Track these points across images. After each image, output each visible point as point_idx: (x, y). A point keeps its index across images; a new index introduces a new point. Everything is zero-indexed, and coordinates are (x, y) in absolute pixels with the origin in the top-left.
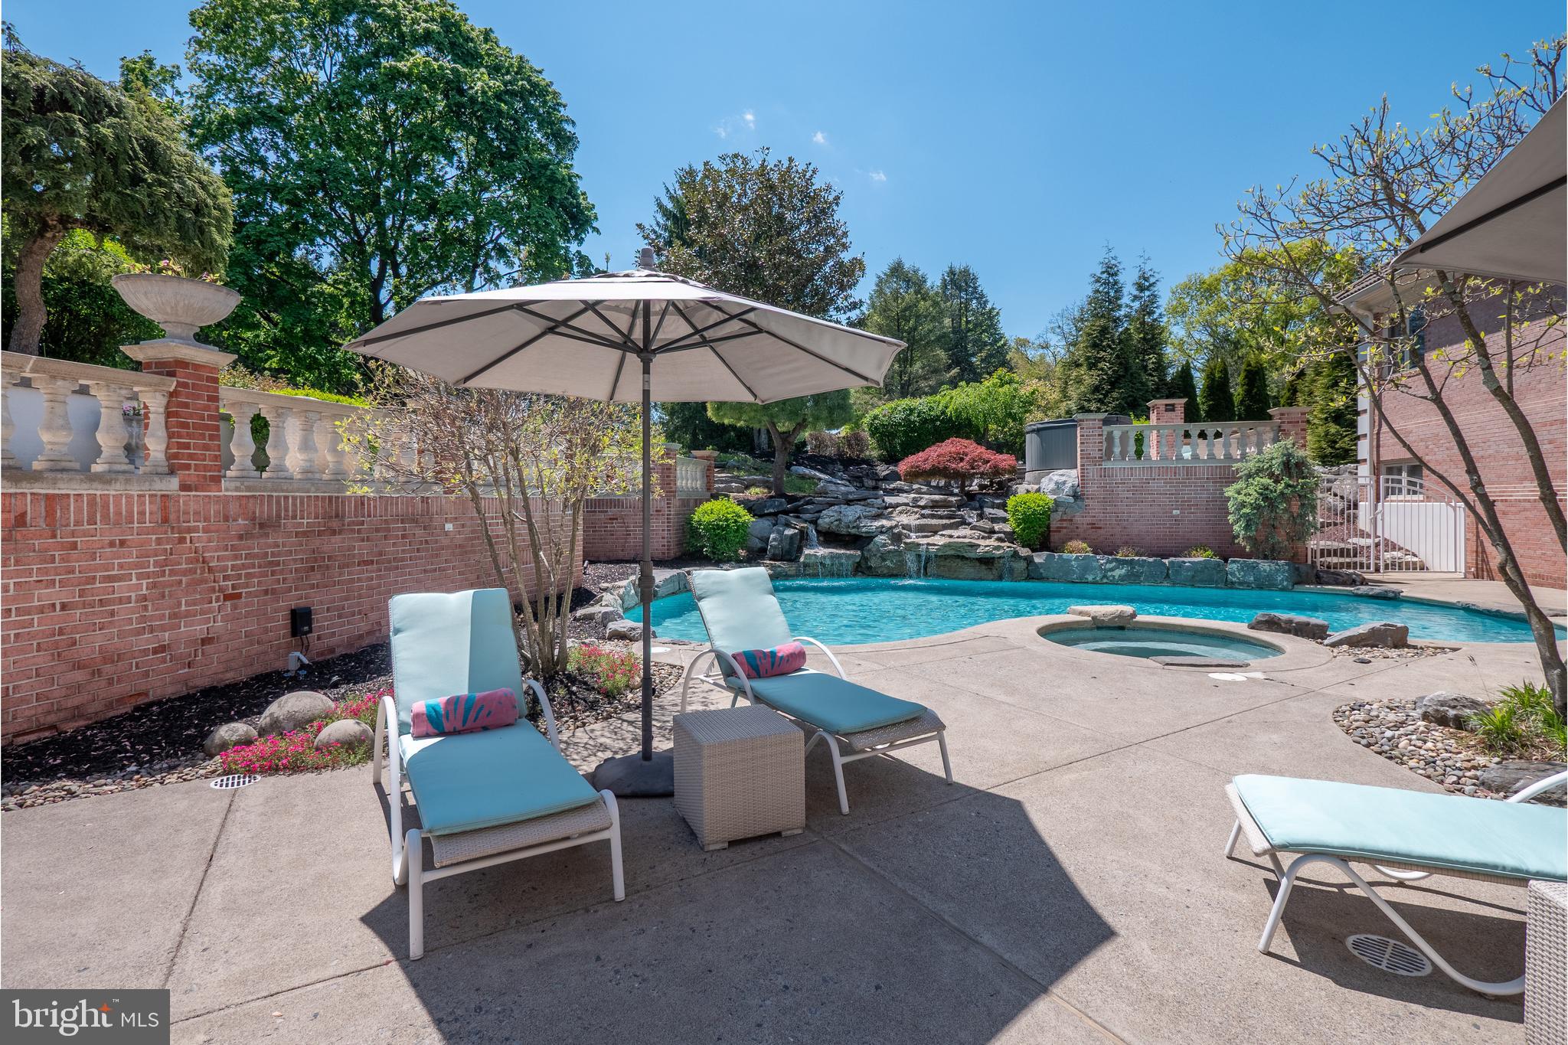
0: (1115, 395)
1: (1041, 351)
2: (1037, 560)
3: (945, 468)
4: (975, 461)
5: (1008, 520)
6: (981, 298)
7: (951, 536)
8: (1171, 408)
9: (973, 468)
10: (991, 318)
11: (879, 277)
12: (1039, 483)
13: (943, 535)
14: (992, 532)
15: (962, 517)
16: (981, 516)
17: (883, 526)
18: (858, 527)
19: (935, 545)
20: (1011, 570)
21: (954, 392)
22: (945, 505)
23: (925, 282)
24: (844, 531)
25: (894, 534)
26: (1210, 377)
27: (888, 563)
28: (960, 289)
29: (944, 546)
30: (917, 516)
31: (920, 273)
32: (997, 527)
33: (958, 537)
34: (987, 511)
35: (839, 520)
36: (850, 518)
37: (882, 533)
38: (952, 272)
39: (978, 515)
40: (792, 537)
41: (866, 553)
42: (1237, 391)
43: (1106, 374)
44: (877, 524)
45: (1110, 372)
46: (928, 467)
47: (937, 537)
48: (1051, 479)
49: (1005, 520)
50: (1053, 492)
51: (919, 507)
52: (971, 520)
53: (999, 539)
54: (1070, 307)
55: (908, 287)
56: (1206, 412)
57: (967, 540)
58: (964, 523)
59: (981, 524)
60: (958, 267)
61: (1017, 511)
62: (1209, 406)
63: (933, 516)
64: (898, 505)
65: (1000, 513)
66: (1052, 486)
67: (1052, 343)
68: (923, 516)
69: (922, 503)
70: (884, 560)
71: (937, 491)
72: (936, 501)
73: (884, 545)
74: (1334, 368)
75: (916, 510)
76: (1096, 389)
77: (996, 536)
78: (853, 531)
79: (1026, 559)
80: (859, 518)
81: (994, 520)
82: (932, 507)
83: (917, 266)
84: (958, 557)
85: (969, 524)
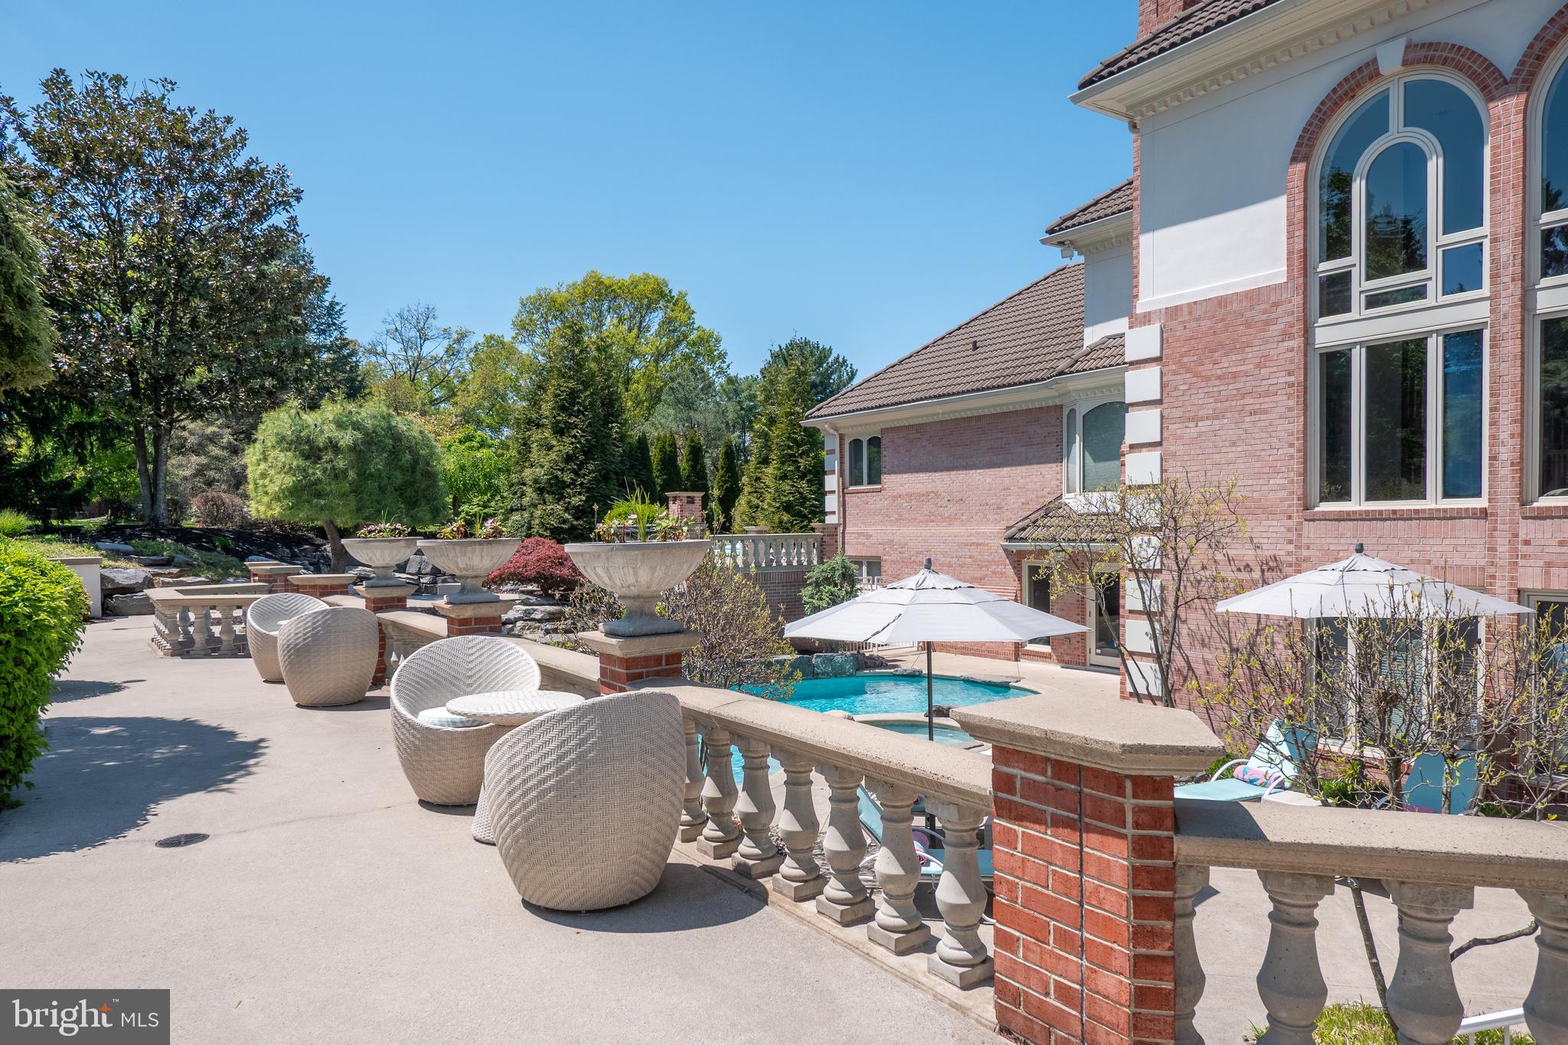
0: (591, 467)
8: (691, 501)
26: (662, 450)
42: (683, 464)
43: (579, 442)
45: (583, 440)
56: (661, 486)
62: (663, 480)
74: (783, 463)
76: (569, 459)
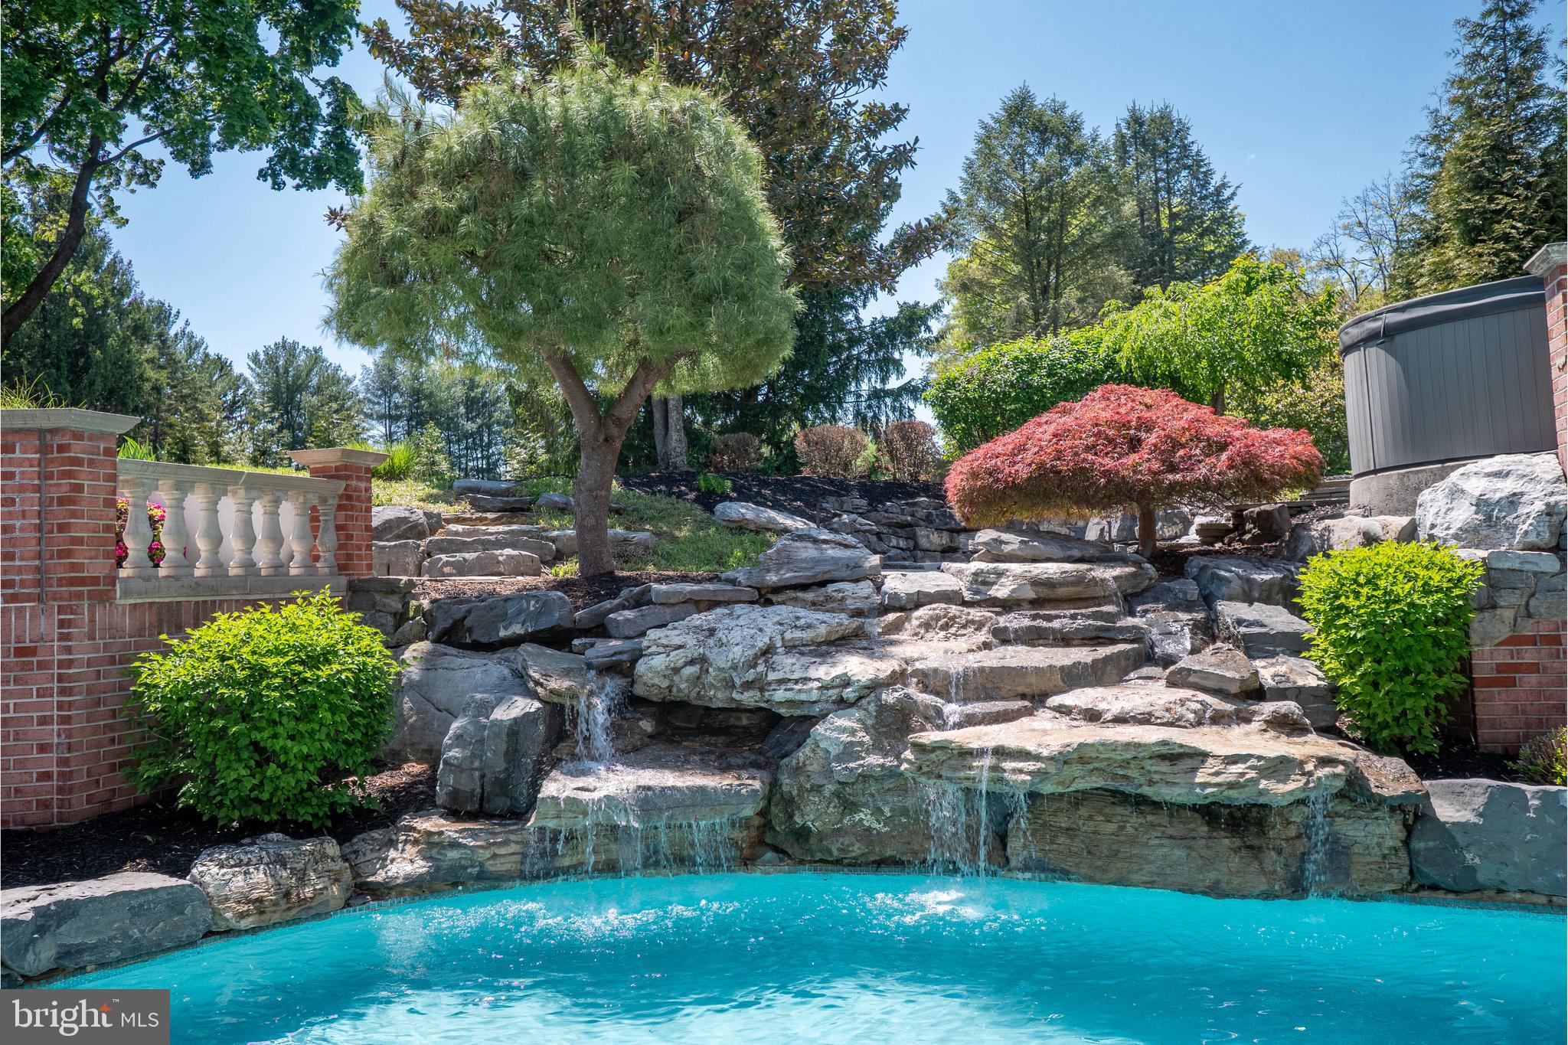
1: (1325, 275)
2: (1446, 811)
3: (1082, 472)
4: (1176, 445)
5: (1308, 645)
6: (1198, 168)
7: (1092, 716)
9: (1173, 468)
10: (1220, 204)
11: (985, 127)
12: (1410, 508)
13: (1063, 710)
14: (1257, 693)
15: (1137, 636)
16: (1208, 631)
17: (846, 682)
18: (759, 685)
19: (1023, 755)
20: (1339, 854)
21: (1133, 315)
22: (1080, 595)
23: (1078, 129)
24: (718, 698)
25: (882, 708)
27: (865, 817)
28: (1155, 152)
29: (1062, 759)
30: (983, 636)
31: (1068, 112)
32: (1268, 672)
33: (1120, 720)
34: (1230, 610)
35: (702, 660)
36: (737, 653)
37: (842, 704)
38: (1136, 120)
39: (1196, 627)
40: (516, 729)
41: (787, 783)
44: (824, 672)
46: (1023, 471)
47: (1043, 720)
48: (1456, 493)
49: (1295, 645)
50: (1469, 535)
51: (992, 602)
52: (1170, 647)
53: (1282, 724)
54: (1380, 183)
55: (1045, 142)
57: (1150, 735)
58: (1146, 656)
59: (1207, 661)
60: (1148, 106)
61: (1341, 610)
63: (1033, 637)
64: (919, 600)
65: (1277, 619)
66: (1463, 514)
67: (1348, 257)
68: (1003, 637)
69: (1001, 591)
70: (849, 806)
71: (1055, 550)
72: (1049, 583)
73: (849, 752)
75: (976, 614)
77: (1268, 708)
78: (749, 698)
79: (1397, 806)
80: (768, 651)
81: (1257, 645)
82: (1035, 603)
83: (1060, 99)
84: (1119, 797)
85: (1168, 661)
